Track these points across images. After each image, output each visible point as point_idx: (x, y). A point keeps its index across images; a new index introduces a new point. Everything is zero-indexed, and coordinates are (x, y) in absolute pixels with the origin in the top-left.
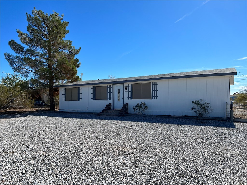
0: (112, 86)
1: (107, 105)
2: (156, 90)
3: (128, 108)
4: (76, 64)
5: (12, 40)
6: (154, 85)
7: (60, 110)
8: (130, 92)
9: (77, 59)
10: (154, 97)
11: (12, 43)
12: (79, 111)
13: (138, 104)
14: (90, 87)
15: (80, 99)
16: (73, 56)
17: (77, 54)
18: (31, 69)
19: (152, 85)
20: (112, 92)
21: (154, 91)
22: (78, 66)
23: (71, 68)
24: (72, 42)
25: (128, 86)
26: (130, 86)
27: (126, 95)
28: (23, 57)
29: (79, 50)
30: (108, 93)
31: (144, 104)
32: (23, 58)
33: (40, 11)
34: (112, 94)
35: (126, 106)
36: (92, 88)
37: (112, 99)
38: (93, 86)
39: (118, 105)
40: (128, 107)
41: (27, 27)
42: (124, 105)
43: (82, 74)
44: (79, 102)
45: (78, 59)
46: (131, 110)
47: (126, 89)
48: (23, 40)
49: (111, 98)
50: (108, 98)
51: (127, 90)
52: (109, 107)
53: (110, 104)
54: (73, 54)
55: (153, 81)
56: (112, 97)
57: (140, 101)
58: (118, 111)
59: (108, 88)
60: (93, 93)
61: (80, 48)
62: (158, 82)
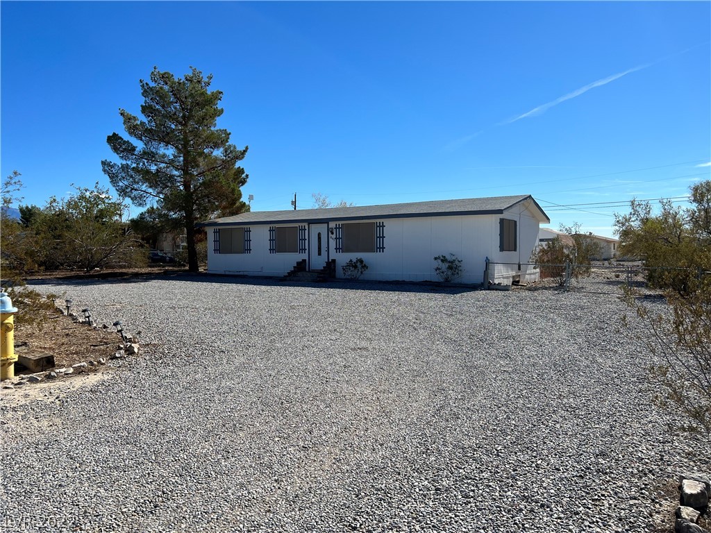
0: (307, 228)
1: (298, 263)
2: (383, 237)
3: (335, 269)
4: (240, 178)
5: (114, 134)
6: (380, 226)
7: (210, 272)
8: (339, 238)
9: (241, 168)
10: (380, 248)
11: (114, 140)
12: (245, 273)
13: (351, 261)
14: (267, 227)
15: (247, 250)
16: (234, 164)
17: (241, 159)
18: (150, 190)
19: (377, 226)
20: (307, 237)
21: (380, 237)
22: (243, 182)
23: (230, 190)
24: (230, 134)
25: (336, 228)
26: (339, 228)
27: (333, 244)
28: (134, 165)
29: (245, 151)
30: (300, 240)
31: (361, 261)
32: (134, 168)
33: (165, 73)
34: (307, 242)
35: (331, 264)
36: (270, 231)
37: (307, 251)
38: (271, 225)
39: (318, 262)
40: (335, 266)
41: (142, 106)
42: (328, 263)
43: (251, 198)
44: (245, 256)
45: (243, 169)
46: (340, 273)
47: (332, 233)
48: (133, 130)
49: (305, 249)
50: (300, 249)
51: (334, 236)
52: (301, 266)
53: (304, 261)
54: (232, 159)
55: (378, 221)
56: (307, 247)
57: (354, 256)
58: (316, 274)
59: (300, 230)
60: (273, 240)
61: (247, 148)
62: (386, 222)
